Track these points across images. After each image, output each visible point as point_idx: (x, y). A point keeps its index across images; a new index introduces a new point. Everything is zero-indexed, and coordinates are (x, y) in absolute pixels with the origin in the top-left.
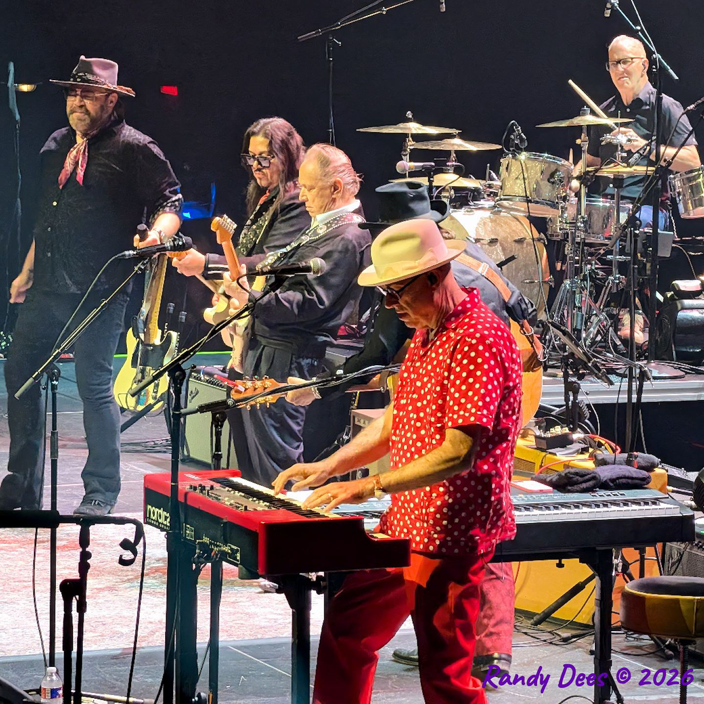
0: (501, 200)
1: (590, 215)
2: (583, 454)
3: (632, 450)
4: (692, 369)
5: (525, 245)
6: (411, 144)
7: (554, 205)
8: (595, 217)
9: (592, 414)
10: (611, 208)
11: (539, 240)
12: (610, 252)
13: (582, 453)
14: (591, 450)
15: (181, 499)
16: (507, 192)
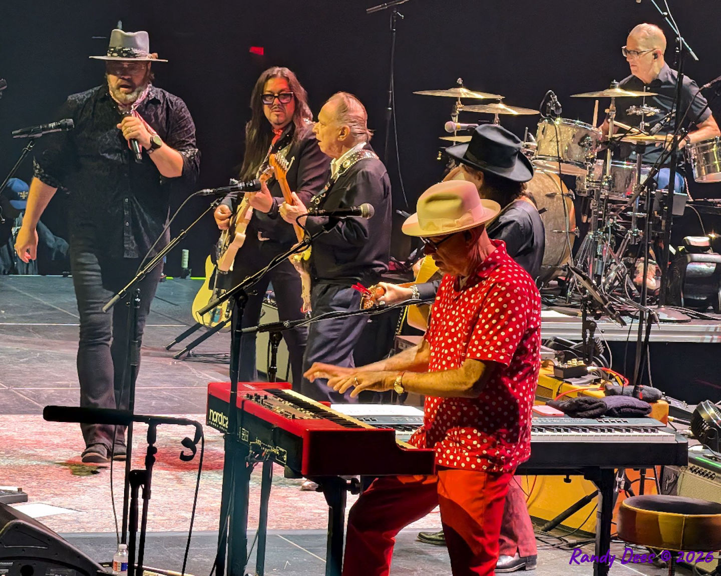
0: (536, 159)
1: (614, 176)
2: (596, 384)
3: (638, 383)
4: (697, 315)
5: (555, 199)
6: (460, 107)
7: (583, 166)
8: (619, 177)
9: (606, 349)
10: (632, 170)
11: (568, 195)
12: (631, 209)
13: (594, 384)
14: (602, 381)
15: (239, 405)
16: (541, 152)
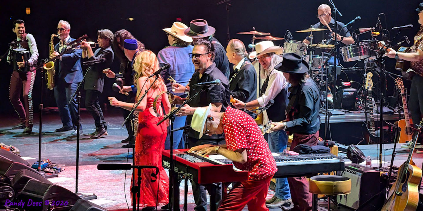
1: (314, 61)
3: (326, 139)
4: (348, 112)
10: (321, 58)
15: (174, 158)
